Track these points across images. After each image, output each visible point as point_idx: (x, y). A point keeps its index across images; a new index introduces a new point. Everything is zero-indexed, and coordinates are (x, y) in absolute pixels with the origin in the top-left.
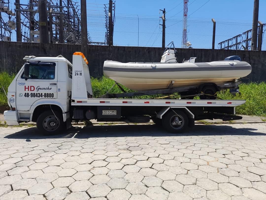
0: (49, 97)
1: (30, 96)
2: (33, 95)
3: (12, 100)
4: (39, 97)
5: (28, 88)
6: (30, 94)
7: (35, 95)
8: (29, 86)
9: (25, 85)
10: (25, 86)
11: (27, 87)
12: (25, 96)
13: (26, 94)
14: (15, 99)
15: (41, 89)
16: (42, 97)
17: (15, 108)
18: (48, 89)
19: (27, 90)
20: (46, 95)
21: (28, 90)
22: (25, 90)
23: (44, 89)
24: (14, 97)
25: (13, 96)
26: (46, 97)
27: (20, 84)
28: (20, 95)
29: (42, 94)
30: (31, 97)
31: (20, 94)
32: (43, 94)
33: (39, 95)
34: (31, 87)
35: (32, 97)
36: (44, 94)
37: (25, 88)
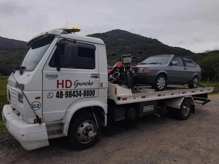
0: (89, 96)
1: (65, 95)
2: (69, 94)
3: (36, 106)
4: (76, 96)
5: (62, 84)
6: (64, 93)
7: (72, 94)
8: (63, 81)
9: (58, 79)
10: (58, 81)
11: (60, 82)
12: (56, 97)
13: (58, 92)
14: (41, 103)
15: (80, 84)
16: (80, 96)
17: (41, 118)
18: (89, 84)
19: (60, 86)
20: (86, 93)
21: (63, 87)
22: (58, 87)
23: (84, 84)
24: (40, 100)
25: (38, 98)
26: (85, 96)
27: (50, 77)
28: (50, 96)
29: (80, 91)
30: (66, 97)
31: (49, 94)
32: (82, 92)
33: (77, 94)
34: (66, 81)
35: (68, 97)
36: (84, 92)
37: (58, 84)
